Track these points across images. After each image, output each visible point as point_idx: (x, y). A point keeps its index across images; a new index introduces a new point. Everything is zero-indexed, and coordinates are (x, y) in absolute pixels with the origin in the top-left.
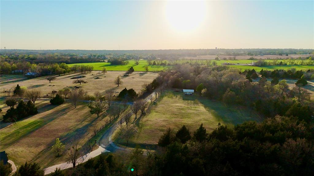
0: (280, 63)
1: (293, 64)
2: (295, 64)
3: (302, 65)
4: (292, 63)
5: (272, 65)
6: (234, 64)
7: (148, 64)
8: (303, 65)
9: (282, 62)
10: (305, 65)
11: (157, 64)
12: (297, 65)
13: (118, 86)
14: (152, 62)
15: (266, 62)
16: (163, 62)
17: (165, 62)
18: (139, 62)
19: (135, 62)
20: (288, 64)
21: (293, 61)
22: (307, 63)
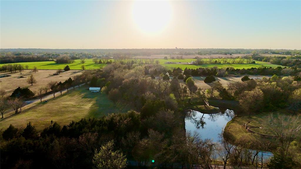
0: (215, 62)
1: (226, 63)
2: (228, 62)
3: (233, 63)
4: (225, 61)
5: (208, 64)
6: (175, 63)
7: (94, 63)
8: (235, 64)
9: (216, 61)
10: (236, 64)
11: (103, 63)
12: (229, 63)
13: (32, 85)
14: (98, 61)
15: (203, 61)
16: (109, 61)
17: (110, 61)
18: (85, 61)
19: (81, 61)
20: (222, 62)
21: (226, 60)
22: (238, 62)
